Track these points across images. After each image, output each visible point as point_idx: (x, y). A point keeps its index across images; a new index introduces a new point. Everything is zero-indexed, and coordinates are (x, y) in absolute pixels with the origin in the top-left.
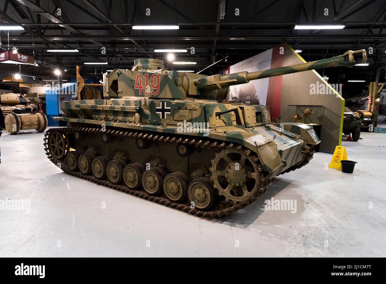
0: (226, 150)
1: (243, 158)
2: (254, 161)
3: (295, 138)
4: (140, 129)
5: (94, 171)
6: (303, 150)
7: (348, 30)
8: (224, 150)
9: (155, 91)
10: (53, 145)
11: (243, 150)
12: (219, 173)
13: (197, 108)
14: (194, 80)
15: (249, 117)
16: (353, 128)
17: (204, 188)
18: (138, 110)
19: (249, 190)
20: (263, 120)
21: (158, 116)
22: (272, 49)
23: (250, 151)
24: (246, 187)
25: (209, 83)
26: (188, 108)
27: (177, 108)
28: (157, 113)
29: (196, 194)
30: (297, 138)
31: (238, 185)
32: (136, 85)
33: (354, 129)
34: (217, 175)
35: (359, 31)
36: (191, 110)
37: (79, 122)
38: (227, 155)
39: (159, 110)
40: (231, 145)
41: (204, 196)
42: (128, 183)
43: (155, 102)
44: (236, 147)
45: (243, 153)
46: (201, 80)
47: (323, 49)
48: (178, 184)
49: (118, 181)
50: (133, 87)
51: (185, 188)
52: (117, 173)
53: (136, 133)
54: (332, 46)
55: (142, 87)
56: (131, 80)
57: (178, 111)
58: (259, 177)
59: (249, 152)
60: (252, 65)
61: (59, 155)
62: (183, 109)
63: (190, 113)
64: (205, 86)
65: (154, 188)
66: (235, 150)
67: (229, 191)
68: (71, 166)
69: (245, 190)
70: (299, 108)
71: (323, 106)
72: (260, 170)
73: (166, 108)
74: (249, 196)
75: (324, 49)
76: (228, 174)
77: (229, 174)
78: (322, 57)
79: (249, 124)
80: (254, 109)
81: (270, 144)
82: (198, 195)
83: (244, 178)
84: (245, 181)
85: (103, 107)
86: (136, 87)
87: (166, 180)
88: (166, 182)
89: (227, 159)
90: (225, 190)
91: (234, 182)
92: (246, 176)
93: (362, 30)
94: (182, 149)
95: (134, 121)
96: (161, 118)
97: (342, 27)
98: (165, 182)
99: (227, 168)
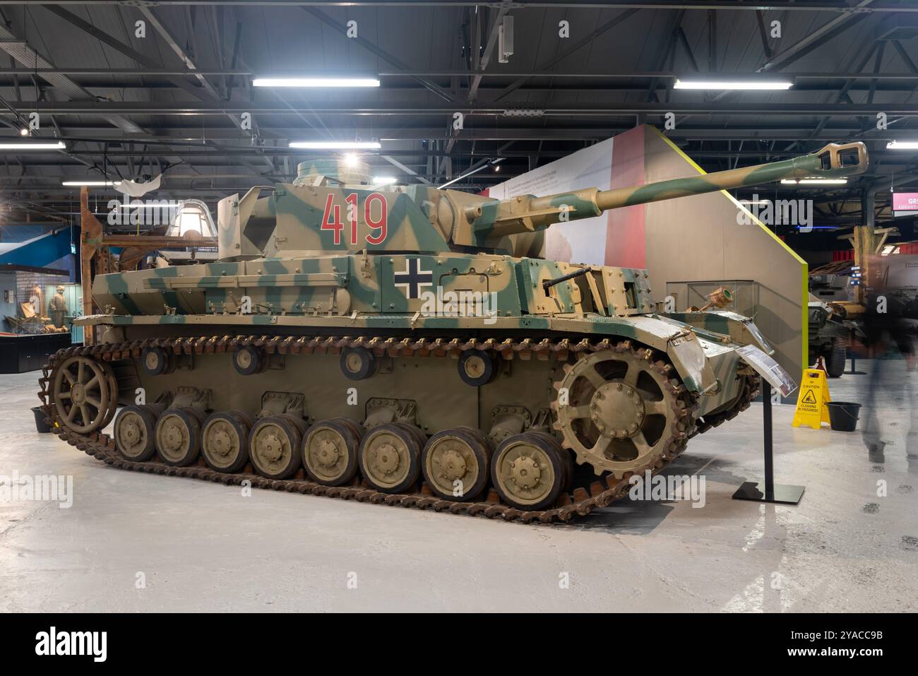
0: (592, 354)
1: (634, 369)
2: (663, 372)
3: (721, 341)
4: (358, 325)
5: (208, 452)
6: (740, 369)
7: (802, 91)
8: (586, 356)
9: (376, 233)
10: (67, 395)
11: (633, 350)
12: (575, 412)
13: (500, 269)
14: (468, 209)
15: (613, 292)
16: (829, 344)
17: (535, 454)
18: (345, 281)
19: (651, 443)
20: (640, 304)
21: (400, 293)
22: (612, 139)
23: (651, 351)
24: (642, 437)
25: (505, 217)
26: (477, 272)
27: (450, 272)
28: (396, 285)
29: (516, 471)
30: (725, 340)
31: (624, 432)
32: (325, 222)
33: (830, 346)
34: (571, 418)
35: (819, 97)
36: (486, 276)
37: (163, 323)
38: (593, 368)
39: (401, 279)
40: (605, 341)
41: (536, 472)
42: (316, 471)
43: (392, 260)
44: (616, 346)
45: (635, 356)
46: (483, 208)
47: (729, 140)
48: (466, 454)
49: (287, 469)
50: (318, 226)
51: (486, 461)
52: (283, 448)
53: (346, 337)
54: (756, 133)
55: (341, 226)
56: (312, 210)
57: (453, 279)
58: (676, 406)
59: (648, 352)
60: (556, 182)
61: (85, 420)
62: (465, 274)
63: (482, 281)
64: (493, 224)
65: (395, 473)
66: (615, 351)
67: (601, 450)
68: (128, 447)
69: (641, 443)
70: (695, 290)
71: (755, 280)
72: (678, 390)
73: (419, 272)
74: (652, 455)
75: (732, 142)
76: (597, 412)
77: (601, 412)
78: (730, 162)
79: (616, 308)
80: (620, 275)
81: (687, 337)
82: (523, 472)
83: (638, 414)
84: (639, 423)
85: (240, 280)
86: (325, 226)
87: (432, 447)
88: (433, 453)
89: (594, 376)
90: (592, 451)
91: (613, 429)
92: (643, 411)
93: (825, 93)
94: (472, 366)
95: (332, 310)
96: (408, 297)
97: (785, 86)
98: (429, 454)
99: (594, 399)
